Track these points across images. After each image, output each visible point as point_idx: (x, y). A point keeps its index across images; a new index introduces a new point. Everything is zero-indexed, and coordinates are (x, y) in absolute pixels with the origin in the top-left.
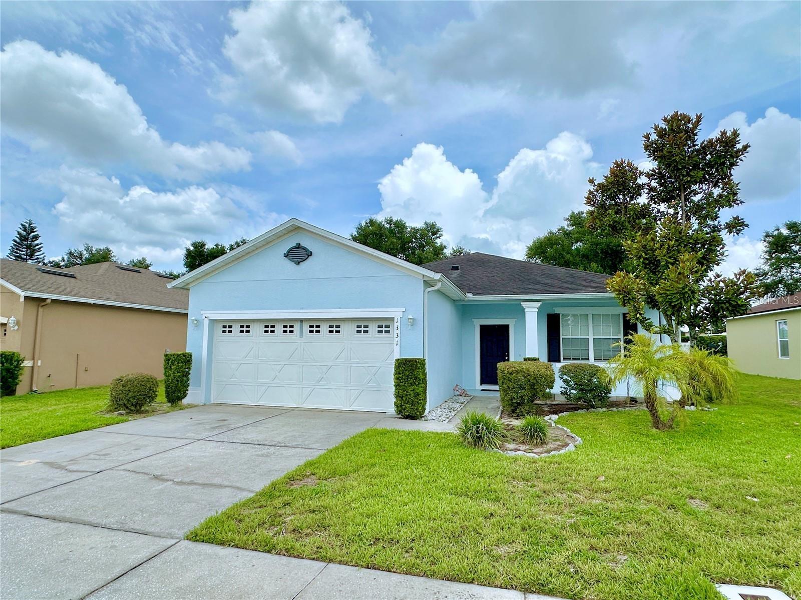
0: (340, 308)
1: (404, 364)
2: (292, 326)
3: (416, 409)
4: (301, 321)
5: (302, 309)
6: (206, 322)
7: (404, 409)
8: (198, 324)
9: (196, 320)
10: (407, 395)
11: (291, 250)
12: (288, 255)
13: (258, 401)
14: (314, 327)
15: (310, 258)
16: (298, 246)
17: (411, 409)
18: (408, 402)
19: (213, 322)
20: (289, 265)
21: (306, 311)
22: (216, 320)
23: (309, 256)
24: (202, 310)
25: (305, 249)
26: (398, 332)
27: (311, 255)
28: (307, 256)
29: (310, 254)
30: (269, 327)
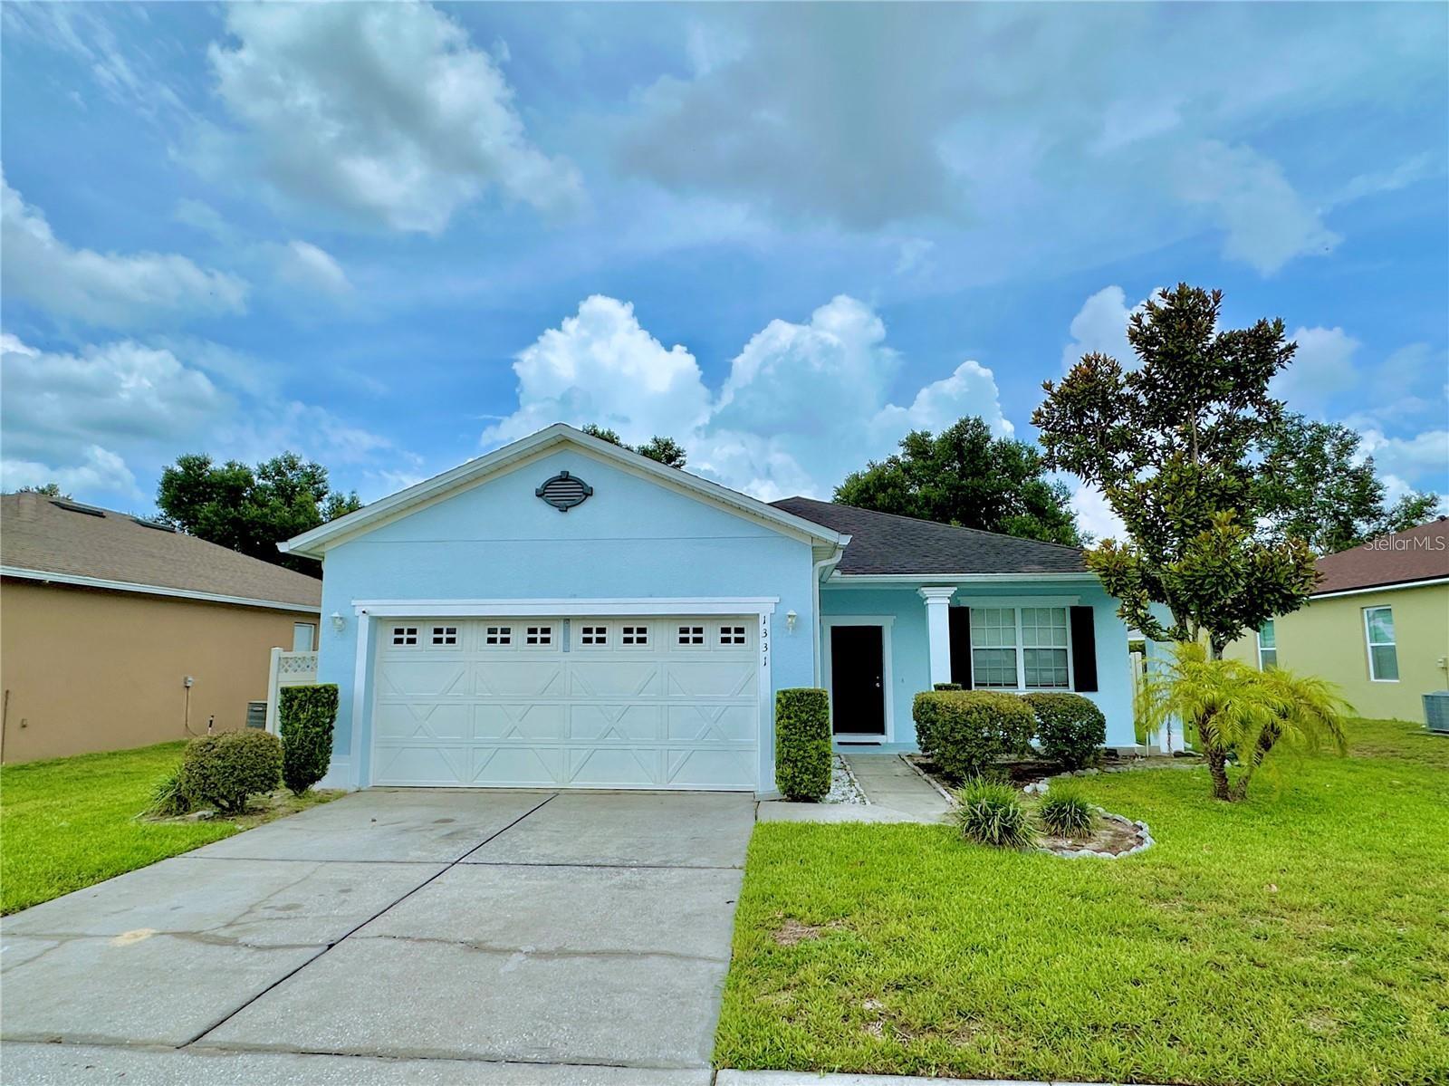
0: (651, 596)
1: (798, 701)
2: (548, 630)
3: (822, 783)
4: (567, 620)
5: (575, 596)
6: (364, 623)
7: (800, 784)
8: (345, 625)
9: (341, 618)
10: (804, 757)
11: (549, 484)
12: (543, 494)
13: (475, 779)
14: (594, 632)
15: (589, 498)
16: (565, 477)
17: (813, 782)
18: (807, 769)
19: (377, 621)
20: (547, 514)
21: (581, 601)
22: (380, 618)
23: (587, 495)
24: (353, 598)
25: (578, 482)
26: (767, 640)
27: (591, 495)
28: (583, 497)
29: (588, 493)
30: (498, 632)
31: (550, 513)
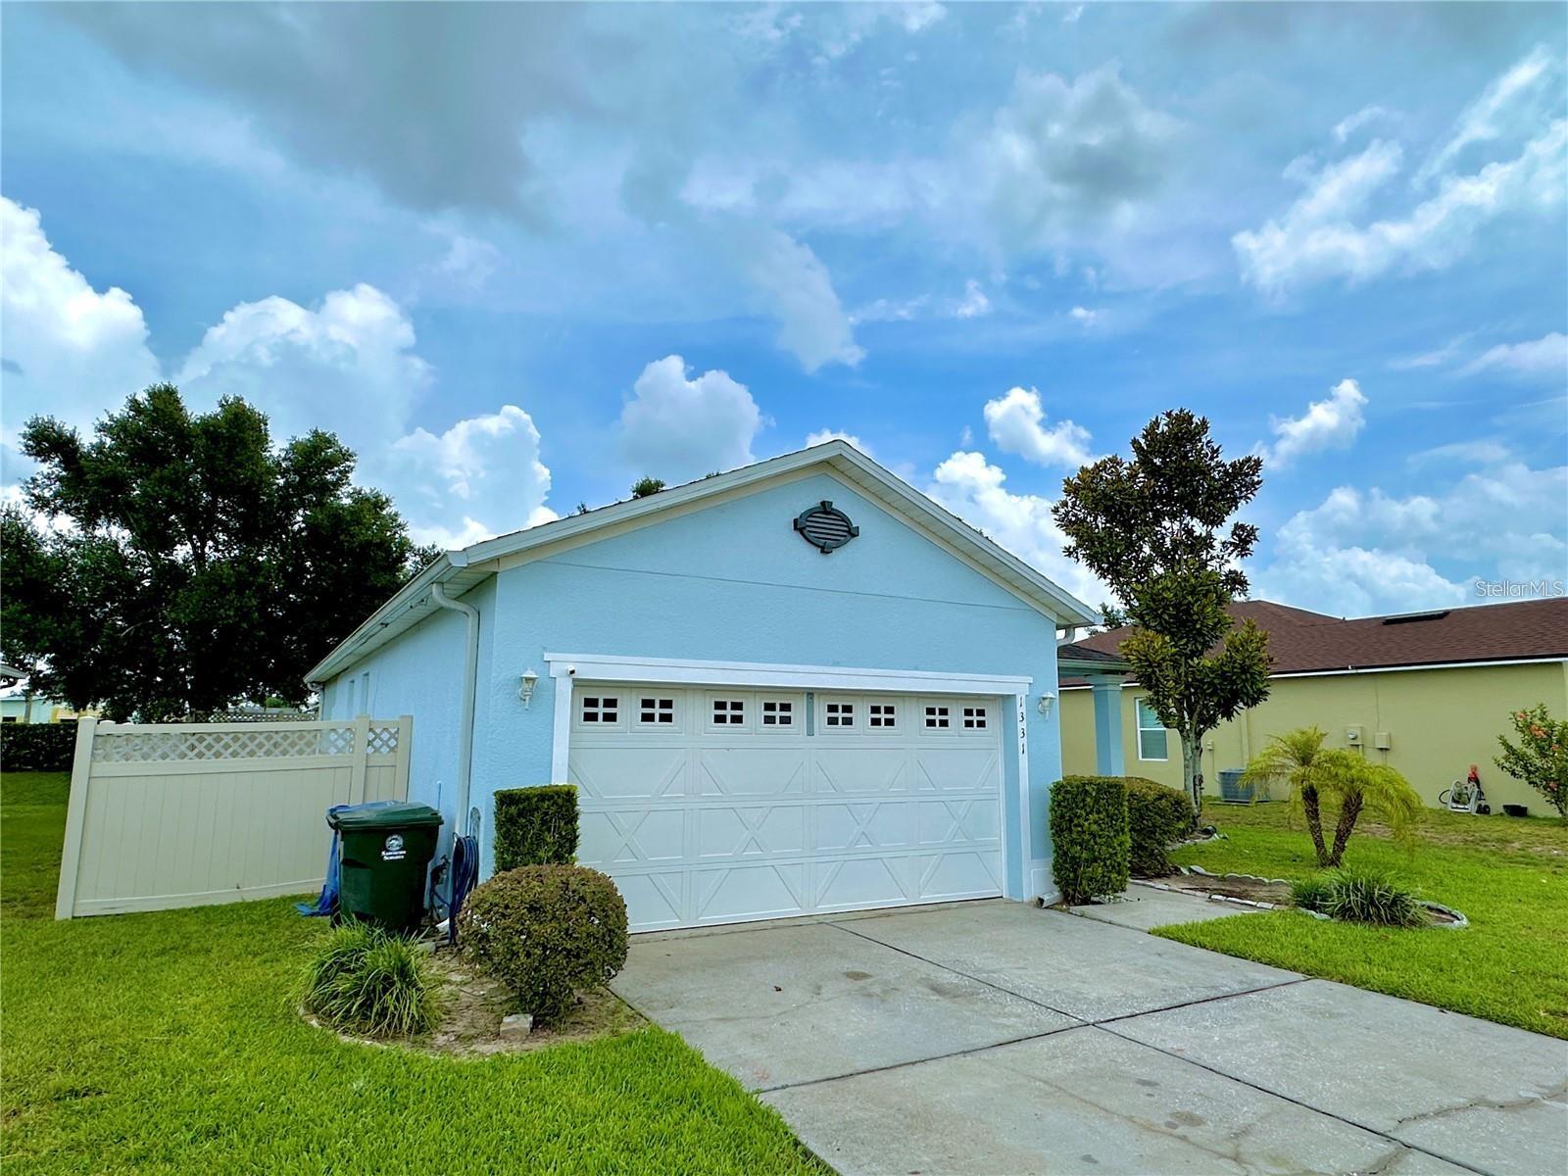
2: (786, 707)
4: (811, 693)
5: (838, 664)
14: (840, 710)
15: (855, 542)
20: (806, 552)
25: (844, 519)
26: (1024, 725)
27: (857, 536)
30: (728, 708)
31: (808, 553)
